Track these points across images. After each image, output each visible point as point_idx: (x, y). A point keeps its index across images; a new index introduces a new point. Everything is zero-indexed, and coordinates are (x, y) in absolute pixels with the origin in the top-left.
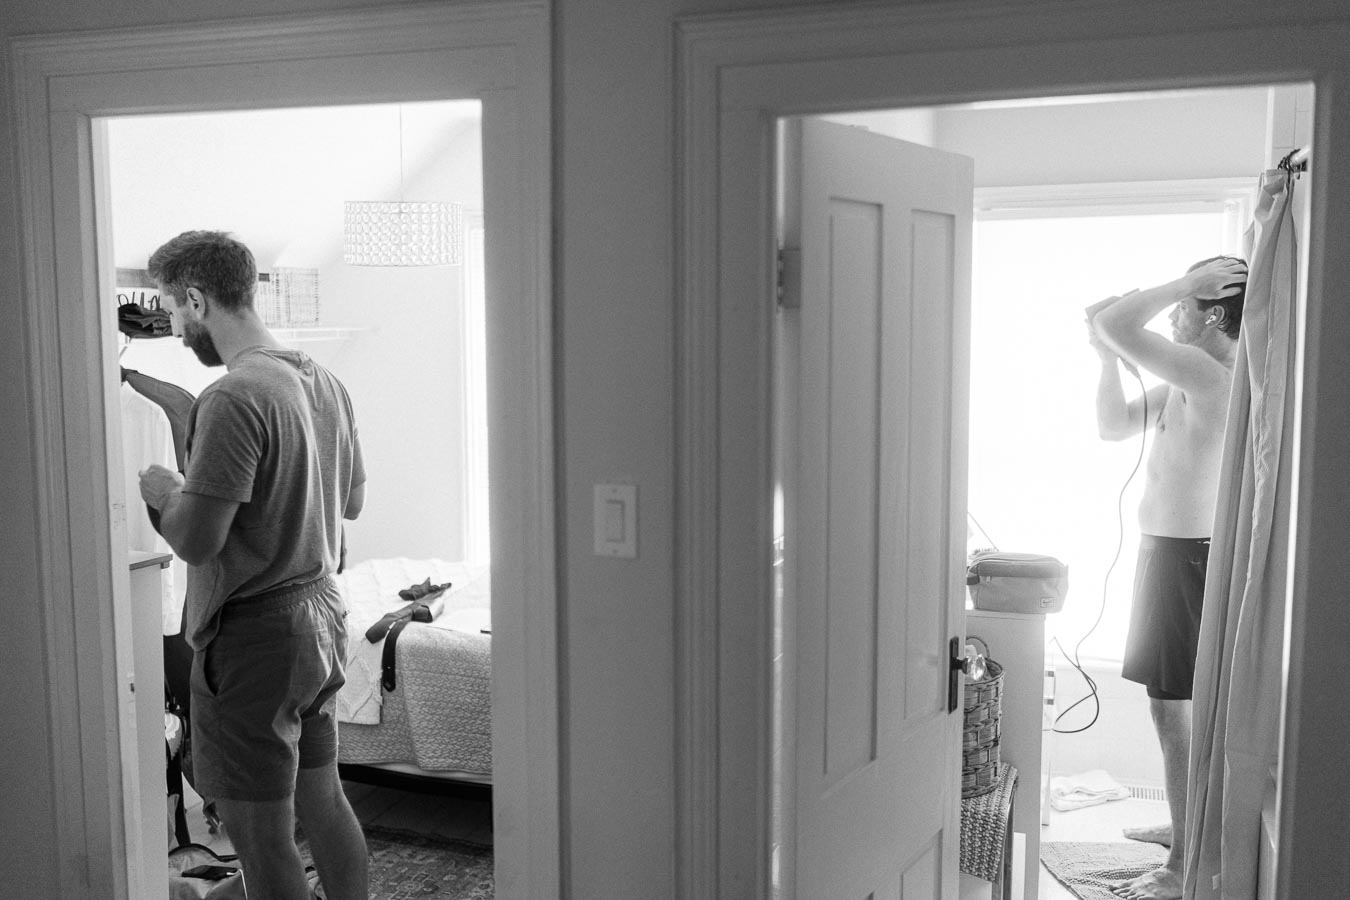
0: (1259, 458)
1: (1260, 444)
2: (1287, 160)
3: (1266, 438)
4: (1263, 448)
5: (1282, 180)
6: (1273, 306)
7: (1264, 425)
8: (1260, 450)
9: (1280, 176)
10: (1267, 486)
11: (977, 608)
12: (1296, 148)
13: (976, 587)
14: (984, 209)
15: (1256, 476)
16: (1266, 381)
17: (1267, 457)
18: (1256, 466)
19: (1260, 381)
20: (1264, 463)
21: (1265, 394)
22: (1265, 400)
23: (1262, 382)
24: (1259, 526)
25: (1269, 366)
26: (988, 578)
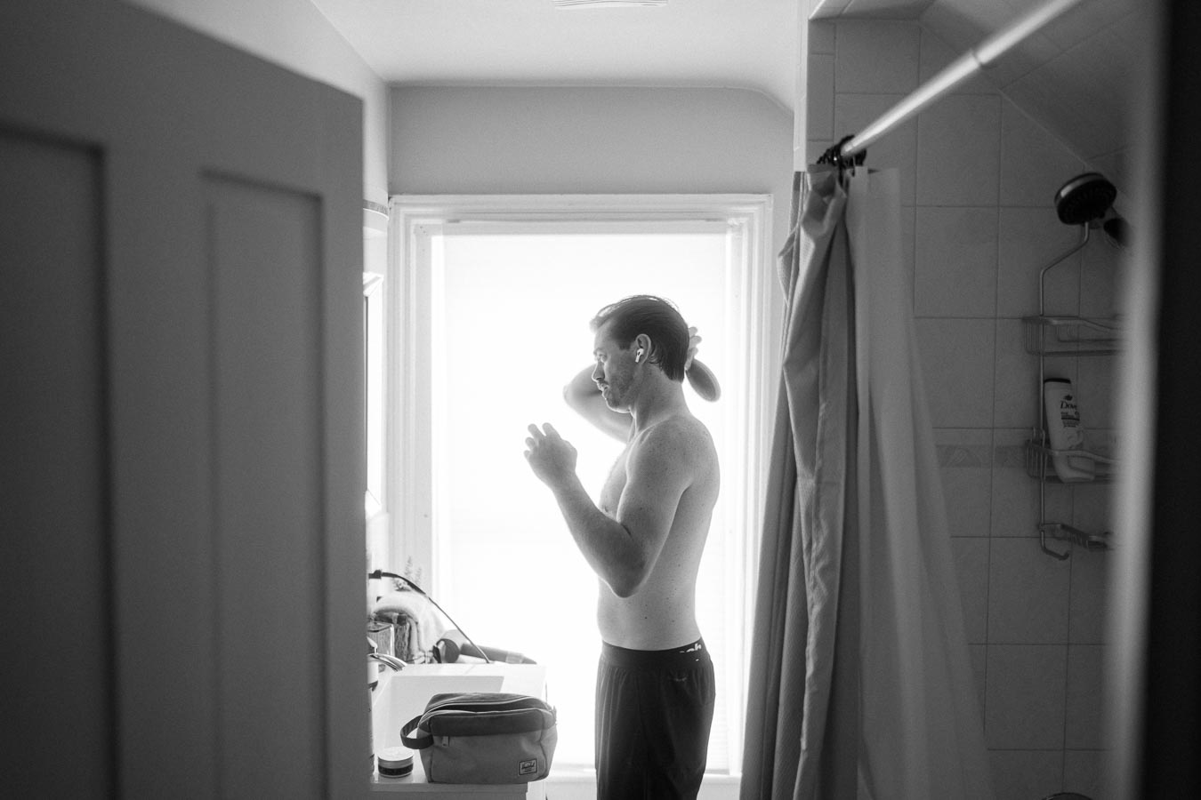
0: (813, 574)
1: (814, 555)
2: (837, 150)
3: (821, 544)
4: (817, 560)
5: (831, 178)
6: (825, 357)
7: (818, 526)
8: (813, 562)
9: (828, 173)
10: (824, 615)
11: (431, 779)
12: (849, 133)
13: (429, 750)
14: (451, 221)
15: (809, 598)
16: (819, 463)
17: (823, 572)
18: (809, 585)
19: (810, 461)
20: (819, 579)
21: (818, 482)
22: (818, 490)
23: (813, 464)
24: (815, 674)
25: (822, 442)
26: (445, 739)
